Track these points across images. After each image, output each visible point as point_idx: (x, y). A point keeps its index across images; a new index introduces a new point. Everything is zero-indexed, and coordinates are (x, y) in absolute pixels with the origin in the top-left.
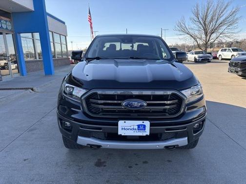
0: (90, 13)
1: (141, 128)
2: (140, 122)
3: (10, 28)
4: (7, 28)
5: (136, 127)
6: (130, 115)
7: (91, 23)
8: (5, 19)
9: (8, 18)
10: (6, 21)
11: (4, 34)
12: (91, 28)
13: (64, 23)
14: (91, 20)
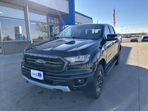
0: (114, 11)
1: (40, 75)
2: (39, 72)
3: (58, 23)
4: (56, 23)
5: (38, 74)
6: (38, 68)
7: (114, 17)
8: (56, 19)
9: (57, 18)
10: (56, 20)
11: (55, 26)
12: (114, 20)
13: (91, 19)
14: (114, 15)
